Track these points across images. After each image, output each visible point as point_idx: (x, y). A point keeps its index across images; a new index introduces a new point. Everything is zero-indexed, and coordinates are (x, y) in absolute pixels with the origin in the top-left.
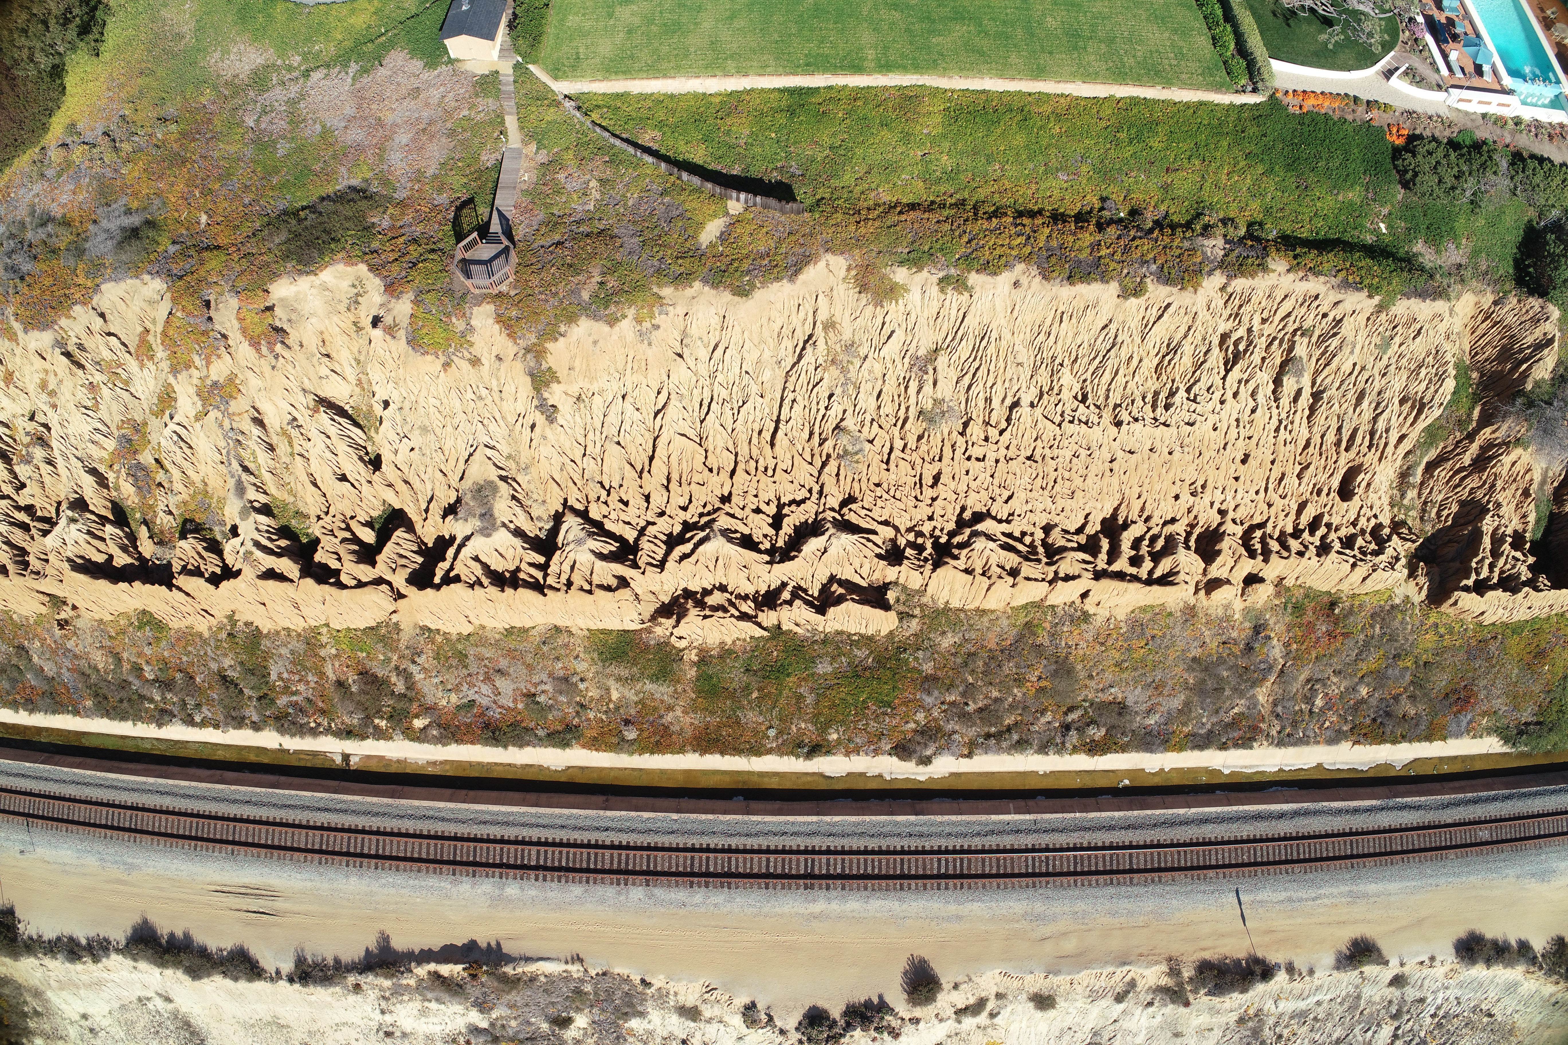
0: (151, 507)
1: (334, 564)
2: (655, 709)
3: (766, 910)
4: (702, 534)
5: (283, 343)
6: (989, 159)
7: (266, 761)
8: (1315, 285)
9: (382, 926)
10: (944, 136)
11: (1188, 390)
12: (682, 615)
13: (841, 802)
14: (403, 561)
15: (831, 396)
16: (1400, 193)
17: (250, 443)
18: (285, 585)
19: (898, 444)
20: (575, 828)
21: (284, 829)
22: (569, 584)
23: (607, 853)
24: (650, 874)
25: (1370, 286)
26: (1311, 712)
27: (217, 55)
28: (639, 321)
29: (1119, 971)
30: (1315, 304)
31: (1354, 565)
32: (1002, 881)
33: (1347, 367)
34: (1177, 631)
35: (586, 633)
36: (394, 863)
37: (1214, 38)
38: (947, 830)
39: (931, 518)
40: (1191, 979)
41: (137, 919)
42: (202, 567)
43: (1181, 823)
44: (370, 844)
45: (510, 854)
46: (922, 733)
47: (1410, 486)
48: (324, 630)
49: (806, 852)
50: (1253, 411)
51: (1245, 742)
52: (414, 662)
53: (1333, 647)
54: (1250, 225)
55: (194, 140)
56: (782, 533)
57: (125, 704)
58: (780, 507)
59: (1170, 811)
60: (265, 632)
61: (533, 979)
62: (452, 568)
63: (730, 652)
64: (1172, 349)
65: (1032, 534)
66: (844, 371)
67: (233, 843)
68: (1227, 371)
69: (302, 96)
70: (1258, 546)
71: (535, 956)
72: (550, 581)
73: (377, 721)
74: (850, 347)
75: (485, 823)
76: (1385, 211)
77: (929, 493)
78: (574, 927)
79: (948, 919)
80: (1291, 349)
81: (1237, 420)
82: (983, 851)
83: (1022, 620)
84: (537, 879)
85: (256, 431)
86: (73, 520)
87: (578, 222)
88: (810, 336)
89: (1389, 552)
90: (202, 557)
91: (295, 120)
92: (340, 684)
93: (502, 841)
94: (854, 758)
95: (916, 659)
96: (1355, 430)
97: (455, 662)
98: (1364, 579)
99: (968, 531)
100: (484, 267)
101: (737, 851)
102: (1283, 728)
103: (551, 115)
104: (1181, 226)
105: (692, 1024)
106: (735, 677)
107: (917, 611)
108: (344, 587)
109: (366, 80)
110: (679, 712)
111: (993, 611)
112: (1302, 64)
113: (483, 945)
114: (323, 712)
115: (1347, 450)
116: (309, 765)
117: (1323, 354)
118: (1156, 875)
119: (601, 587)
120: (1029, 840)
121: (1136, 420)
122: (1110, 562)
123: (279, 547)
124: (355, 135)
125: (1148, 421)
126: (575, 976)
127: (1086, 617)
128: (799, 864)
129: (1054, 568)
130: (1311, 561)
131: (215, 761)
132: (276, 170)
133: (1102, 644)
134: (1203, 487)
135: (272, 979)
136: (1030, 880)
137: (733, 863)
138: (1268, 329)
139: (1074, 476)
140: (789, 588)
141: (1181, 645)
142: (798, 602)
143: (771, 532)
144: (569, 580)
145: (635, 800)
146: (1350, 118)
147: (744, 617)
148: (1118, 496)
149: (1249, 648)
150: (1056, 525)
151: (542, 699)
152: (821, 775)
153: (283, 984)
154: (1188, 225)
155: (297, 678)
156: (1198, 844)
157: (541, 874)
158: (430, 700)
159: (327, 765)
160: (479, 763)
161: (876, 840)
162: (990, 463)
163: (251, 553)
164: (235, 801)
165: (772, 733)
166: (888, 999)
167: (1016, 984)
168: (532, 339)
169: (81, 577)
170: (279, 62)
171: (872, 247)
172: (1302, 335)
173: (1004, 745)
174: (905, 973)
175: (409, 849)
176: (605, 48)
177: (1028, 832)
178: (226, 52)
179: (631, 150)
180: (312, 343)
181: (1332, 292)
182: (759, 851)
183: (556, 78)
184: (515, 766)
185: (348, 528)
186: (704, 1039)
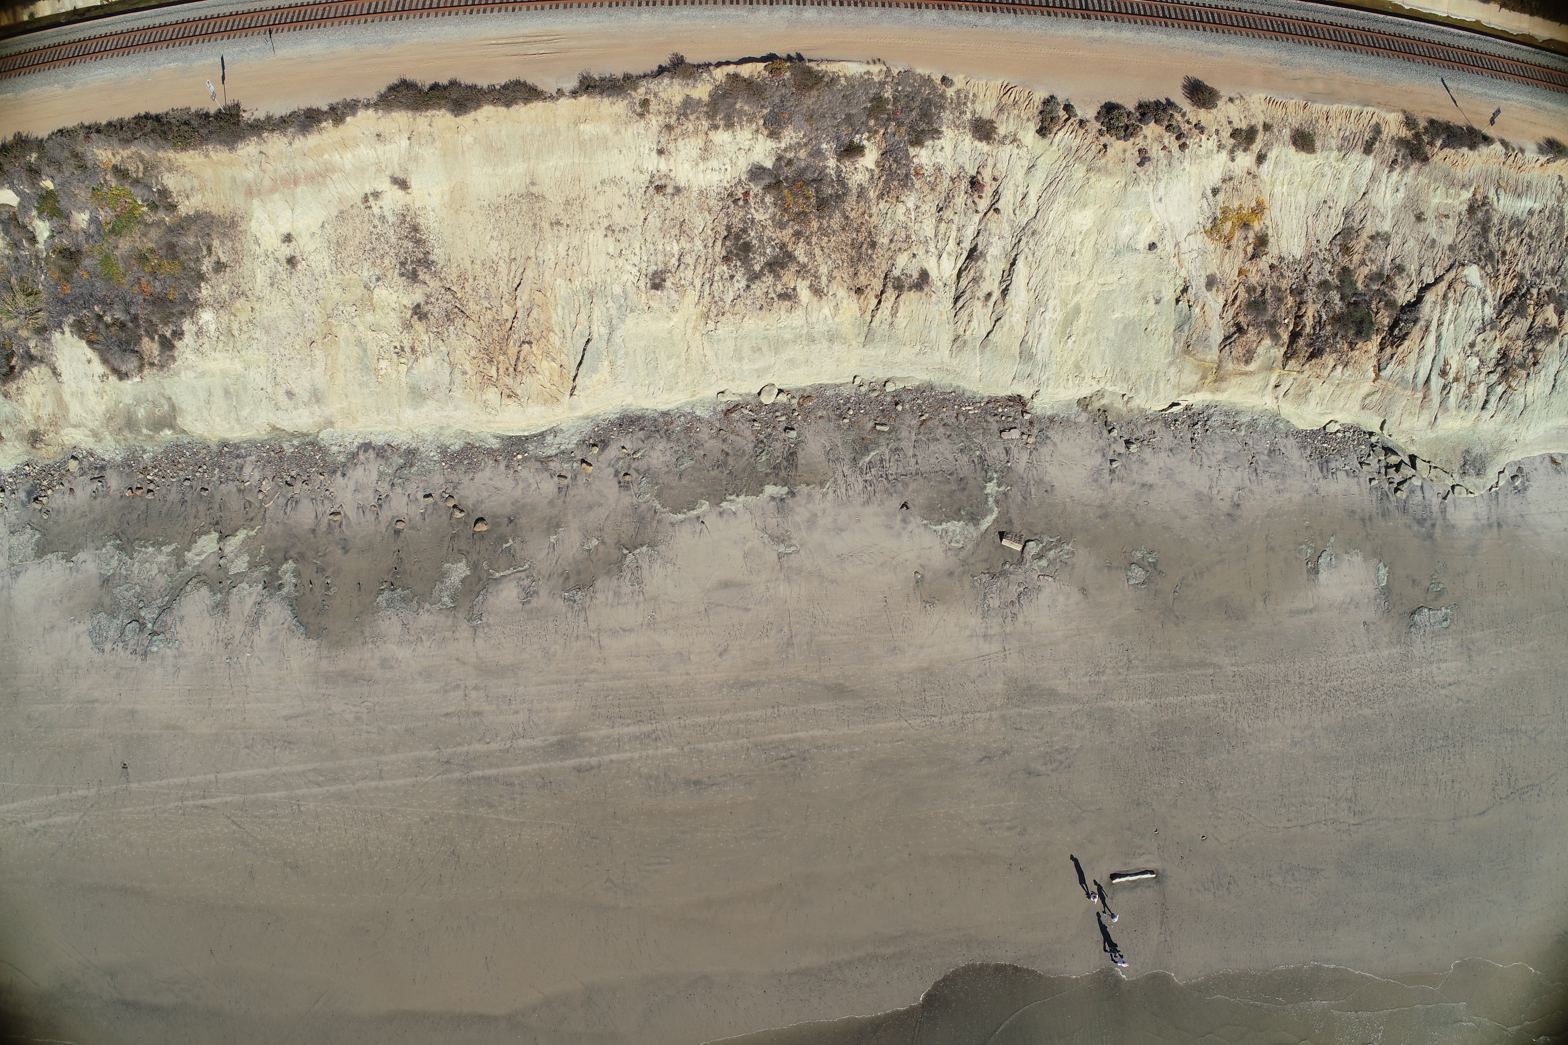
9: (676, 48)
29: (1365, 109)
40: (1425, 128)
61: (834, 80)
71: (837, 59)
78: (873, 40)
79: (1212, 53)
105: (985, 148)
126: (876, 79)
135: (551, 99)
153: (567, 102)
166: (1175, 100)
167: (1280, 113)
174: (1185, 87)
186: (996, 174)
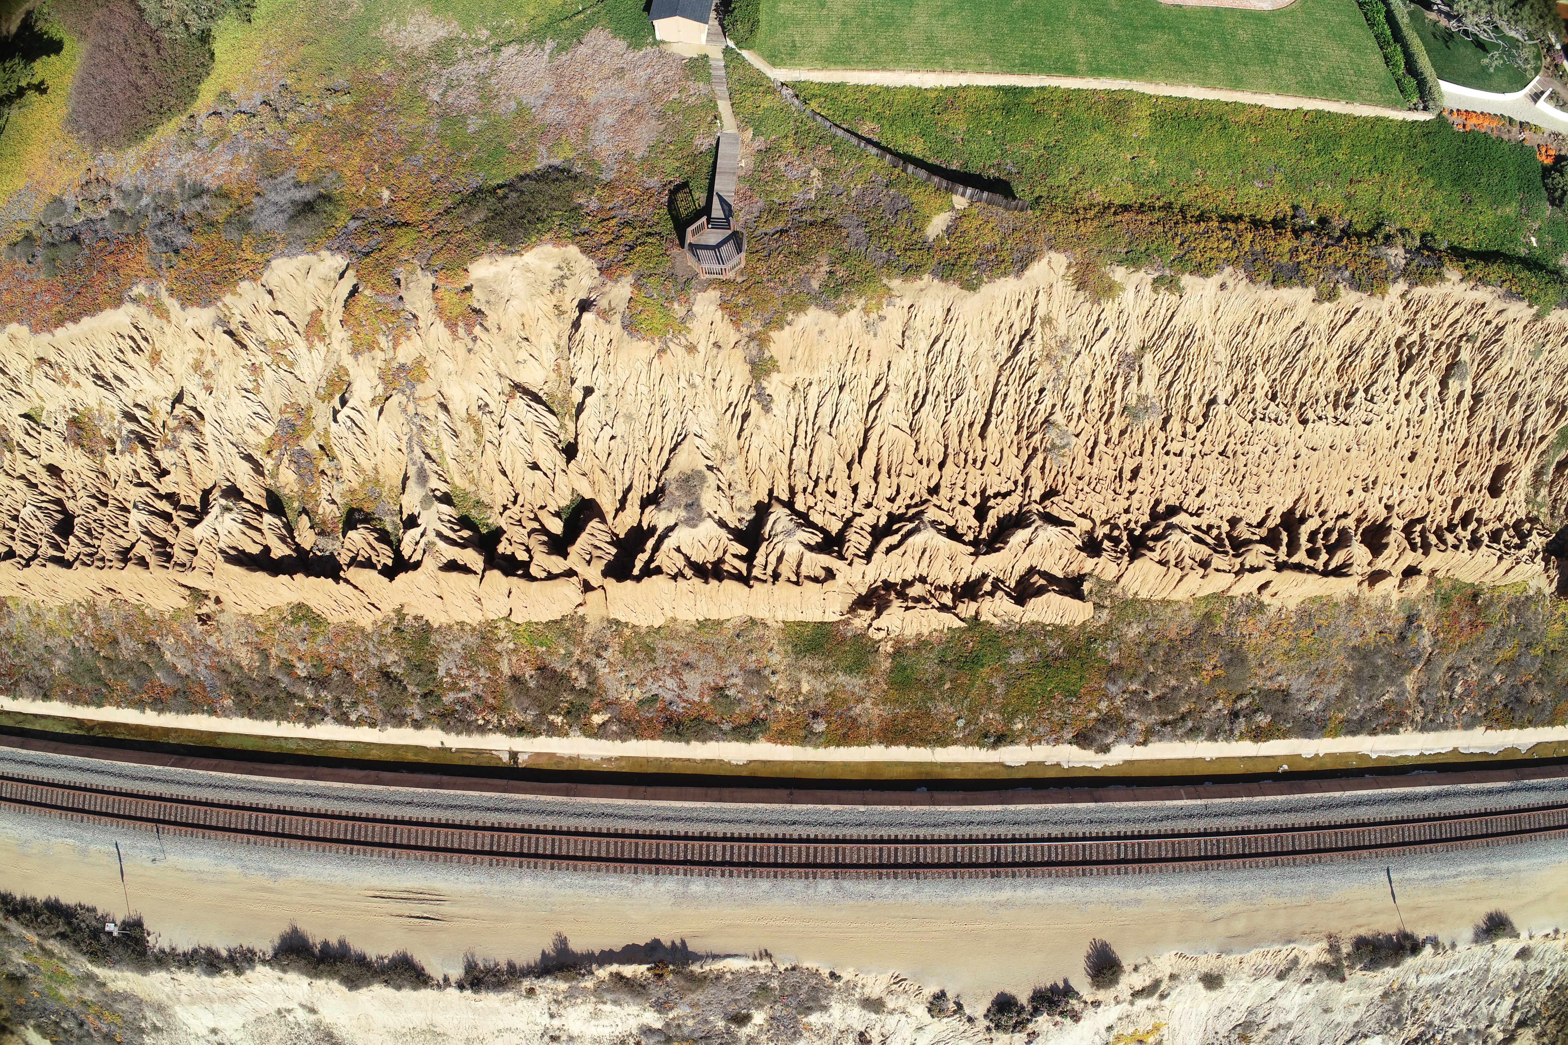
0: (312, 495)
1: (522, 556)
2: (845, 701)
3: (953, 899)
4: (910, 526)
5: (481, 325)
6: (1193, 165)
7: (426, 760)
8: (1483, 294)
9: (559, 928)
10: (1152, 141)
11: (1366, 391)
12: (882, 607)
13: (1022, 791)
14: (599, 553)
15: (1041, 391)
16: (1548, 210)
17: (433, 429)
18: (471, 576)
19: (1103, 438)
20: (762, 823)
21: (450, 831)
22: (776, 576)
23: (795, 846)
24: (839, 867)
25: (1530, 296)
26: (1451, 698)
27: (392, 25)
28: (866, 311)
29: (1284, 948)
30: (1480, 312)
31: (1500, 558)
32: (1176, 864)
33: (1504, 372)
34: (1340, 621)
35: (781, 625)
36: (571, 862)
37: (1386, 57)
38: (1126, 816)
39: (1127, 511)
40: (1349, 955)
41: (285, 928)
42: (374, 559)
43: (1337, 806)
44: (545, 844)
45: (695, 850)
46: (1104, 722)
47: (1543, 484)
48: (502, 624)
49: (992, 840)
50: (1422, 412)
51: (1392, 728)
52: (598, 656)
53: (1474, 636)
54: (1424, 236)
55: (370, 112)
56: (986, 525)
57: (271, 703)
58: (985, 499)
59: (1327, 794)
60: (436, 626)
61: (719, 977)
62: (651, 559)
63: (925, 643)
64: (1354, 351)
65: (1219, 527)
66: (1057, 366)
67: (394, 846)
68: (1401, 374)
69: (493, 71)
70: (1418, 540)
71: (722, 953)
72: (756, 572)
73: (551, 717)
74: (1064, 343)
75: (668, 819)
76: (1536, 226)
77: (1128, 486)
78: (761, 923)
79: (1127, 903)
80: (1457, 353)
81: (1408, 420)
82: (1159, 836)
83: (1202, 610)
84: (723, 876)
85: (442, 416)
86: (228, 509)
87: (801, 211)
88: (1027, 332)
89: (1530, 546)
90: (373, 548)
91: (487, 96)
92: (515, 680)
93: (686, 838)
94: (1036, 747)
95: (1105, 648)
96: (1507, 431)
97: (641, 656)
98: (1507, 571)
99: (1163, 524)
100: (712, 253)
101: (925, 841)
102: (1426, 714)
103: (767, 102)
104: (1365, 235)
105: (873, 1016)
106: (928, 667)
107: (1107, 603)
108: (534, 579)
109: (564, 57)
110: (868, 704)
111: (1177, 602)
112: (1464, 84)
113: (666, 942)
114: (493, 709)
115: (1499, 449)
116: (473, 763)
117: (1484, 359)
118: (1316, 856)
119: (808, 578)
120: (1200, 825)
121: (1320, 418)
122: (1290, 554)
123: (461, 538)
124: (554, 113)
125: (1330, 420)
126: (762, 972)
127: (1261, 607)
128: (986, 852)
129: (1240, 560)
130: (1464, 554)
131: (369, 761)
132: (466, 147)
133: (1273, 634)
134: (1374, 483)
135: (439, 986)
136: (1202, 863)
137: (922, 853)
138: (1438, 334)
139: (1262, 472)
140: (990, 579)
141: (1343, 634)
142: (999, 593)
143: (975, 523)
144: (774, 571)
145: (819, 793)
146: (1506, 137)
147: (943, 608)
148: (1299, 491)
149: (1402, 637)
150: (1241, 519)
151: (731, 692)
152: (1002, 765)
153: (452, 992)
154: (1371, 234)
155: (467, 673)
156: (1353, 826)
157: (727, 870)
158: (612, 695)
159: (493, 763)
160: (657, 759)
161: (1059, 827)
162: (1186, 457)
163: (434, 544)
164: (395, 803)
165: (961, 723)
166: (1073, 983)
167: (1190, 964)
168: (757, 326)
169: (237, 569)
170: (464, 36)
171: (1092, 246)
172: (1468, 341)
173: (1179, 732)
174: (1088, 957)
175: (587, 848)
176: (822, 37)
177: (1200, 816)
178: (402, 22)
179: (854, 141)
180: (513, 326)
181: (1498, 301)
182: (947, 841)
183: (774, 65)
184: (694, 761)
185: (536, 519)
186: (884, 1031)
